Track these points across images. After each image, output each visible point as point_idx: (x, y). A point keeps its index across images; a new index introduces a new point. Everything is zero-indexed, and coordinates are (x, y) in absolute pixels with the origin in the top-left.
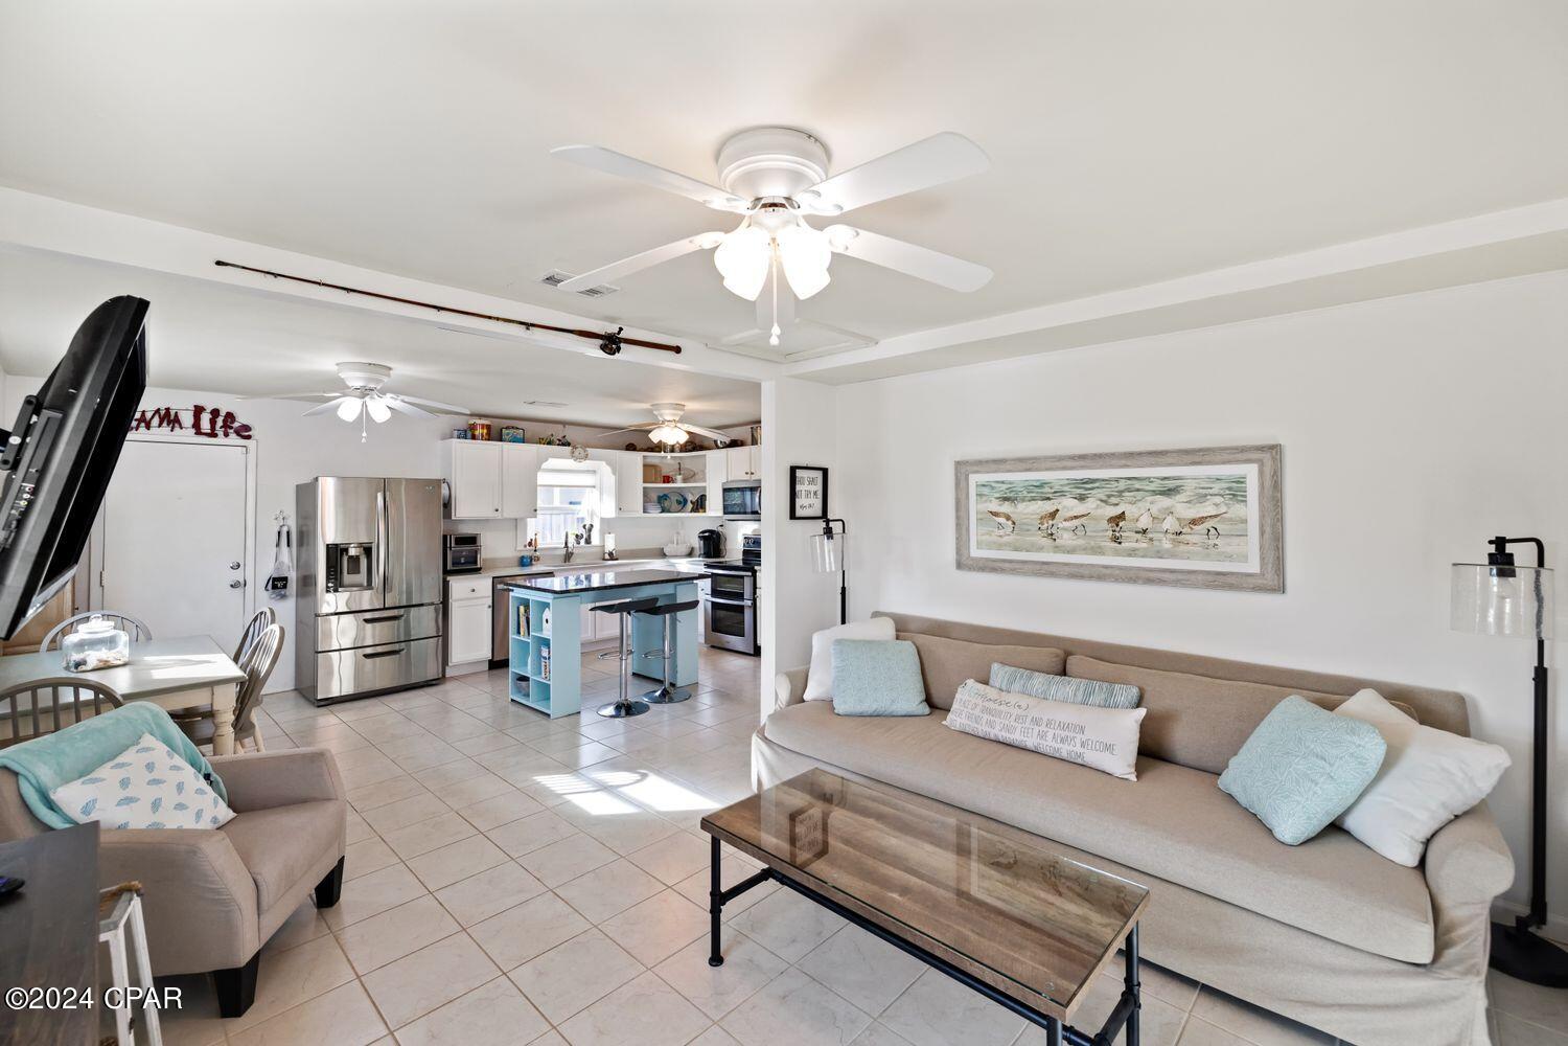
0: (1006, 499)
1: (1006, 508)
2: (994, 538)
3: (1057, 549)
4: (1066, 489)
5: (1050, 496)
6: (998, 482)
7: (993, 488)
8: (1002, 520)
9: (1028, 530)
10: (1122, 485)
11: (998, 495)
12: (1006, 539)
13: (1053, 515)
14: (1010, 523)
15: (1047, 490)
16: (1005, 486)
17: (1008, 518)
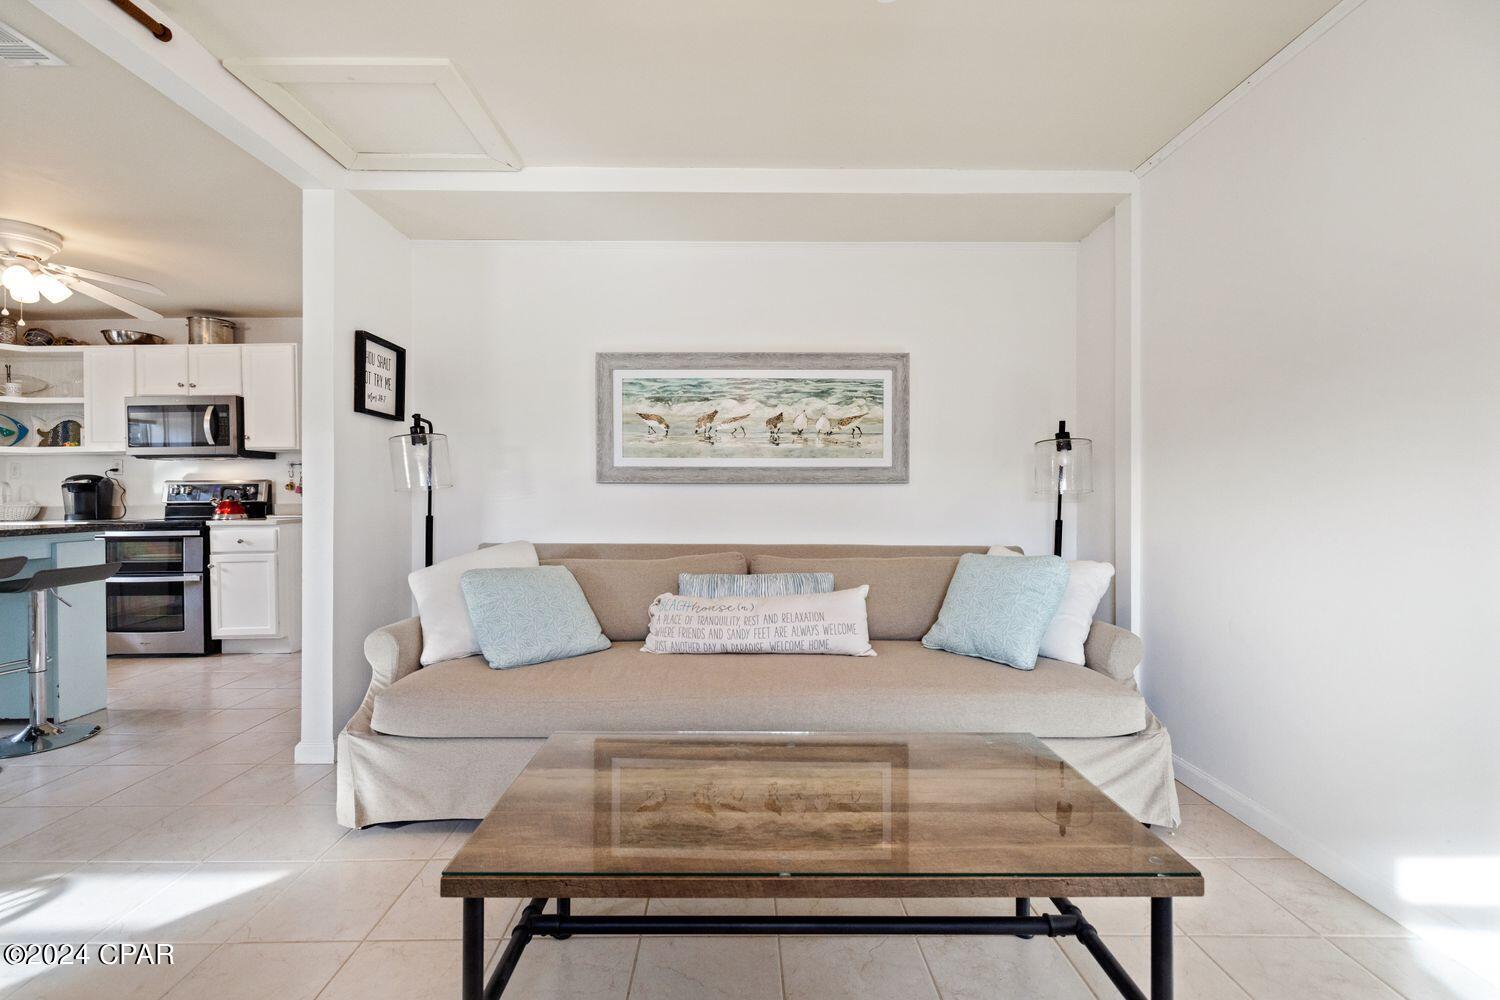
0: (658, 400)
1: (659, 409)
2: (644, 444)
3: (715, 454)
4: (724, 389)
5: (708, 396)
6: (648, 380)
7: (643, 387)
8: (653, 423)
9: (684, 434)
10: (781, 386)
11: (650, 395)
12: (657, 445)
13: (711, 417)
14: (663, 426)
15: (705, 389)
16: (657, 385)
17: (661, 421)
